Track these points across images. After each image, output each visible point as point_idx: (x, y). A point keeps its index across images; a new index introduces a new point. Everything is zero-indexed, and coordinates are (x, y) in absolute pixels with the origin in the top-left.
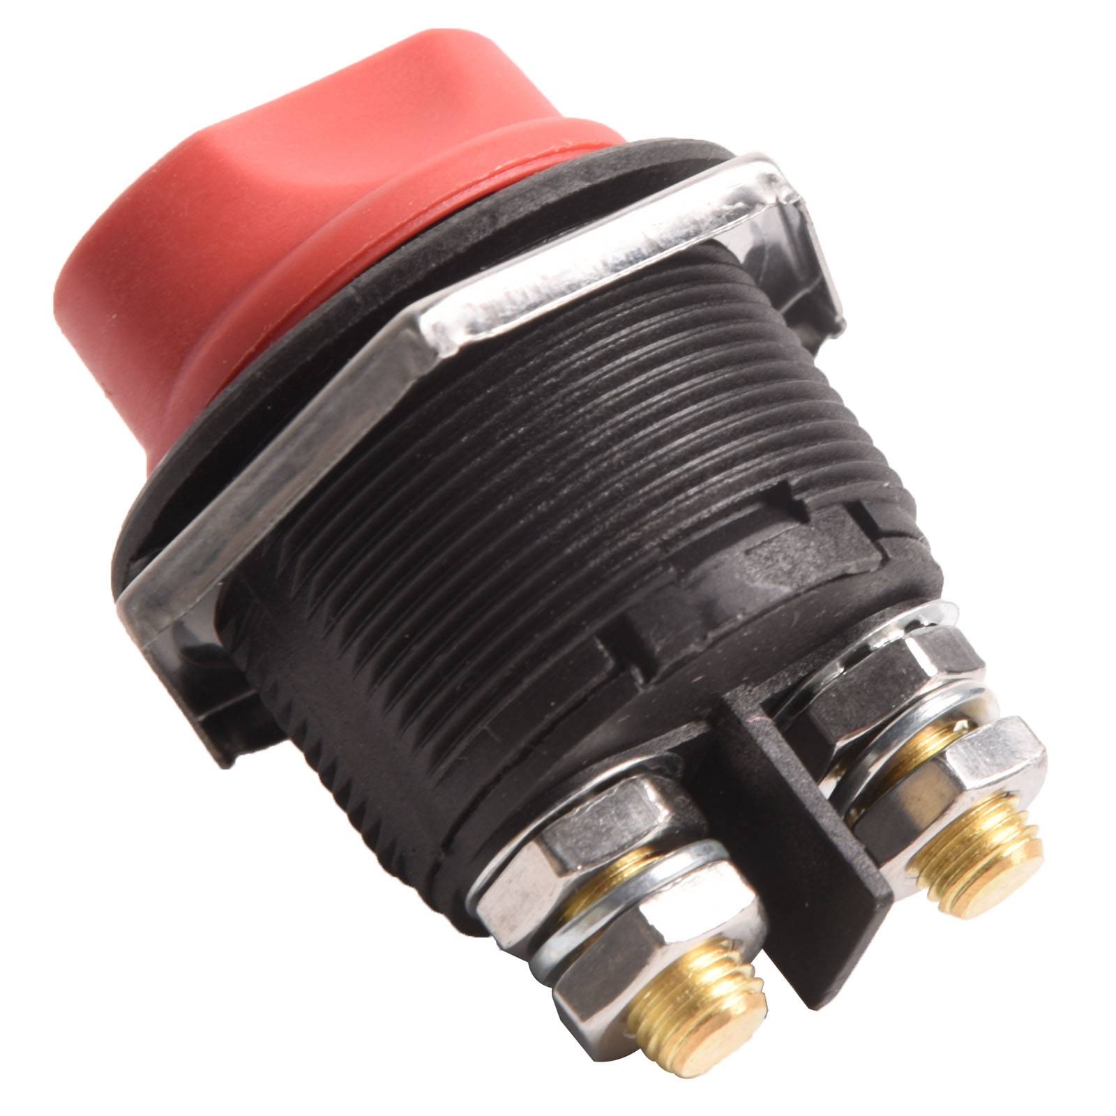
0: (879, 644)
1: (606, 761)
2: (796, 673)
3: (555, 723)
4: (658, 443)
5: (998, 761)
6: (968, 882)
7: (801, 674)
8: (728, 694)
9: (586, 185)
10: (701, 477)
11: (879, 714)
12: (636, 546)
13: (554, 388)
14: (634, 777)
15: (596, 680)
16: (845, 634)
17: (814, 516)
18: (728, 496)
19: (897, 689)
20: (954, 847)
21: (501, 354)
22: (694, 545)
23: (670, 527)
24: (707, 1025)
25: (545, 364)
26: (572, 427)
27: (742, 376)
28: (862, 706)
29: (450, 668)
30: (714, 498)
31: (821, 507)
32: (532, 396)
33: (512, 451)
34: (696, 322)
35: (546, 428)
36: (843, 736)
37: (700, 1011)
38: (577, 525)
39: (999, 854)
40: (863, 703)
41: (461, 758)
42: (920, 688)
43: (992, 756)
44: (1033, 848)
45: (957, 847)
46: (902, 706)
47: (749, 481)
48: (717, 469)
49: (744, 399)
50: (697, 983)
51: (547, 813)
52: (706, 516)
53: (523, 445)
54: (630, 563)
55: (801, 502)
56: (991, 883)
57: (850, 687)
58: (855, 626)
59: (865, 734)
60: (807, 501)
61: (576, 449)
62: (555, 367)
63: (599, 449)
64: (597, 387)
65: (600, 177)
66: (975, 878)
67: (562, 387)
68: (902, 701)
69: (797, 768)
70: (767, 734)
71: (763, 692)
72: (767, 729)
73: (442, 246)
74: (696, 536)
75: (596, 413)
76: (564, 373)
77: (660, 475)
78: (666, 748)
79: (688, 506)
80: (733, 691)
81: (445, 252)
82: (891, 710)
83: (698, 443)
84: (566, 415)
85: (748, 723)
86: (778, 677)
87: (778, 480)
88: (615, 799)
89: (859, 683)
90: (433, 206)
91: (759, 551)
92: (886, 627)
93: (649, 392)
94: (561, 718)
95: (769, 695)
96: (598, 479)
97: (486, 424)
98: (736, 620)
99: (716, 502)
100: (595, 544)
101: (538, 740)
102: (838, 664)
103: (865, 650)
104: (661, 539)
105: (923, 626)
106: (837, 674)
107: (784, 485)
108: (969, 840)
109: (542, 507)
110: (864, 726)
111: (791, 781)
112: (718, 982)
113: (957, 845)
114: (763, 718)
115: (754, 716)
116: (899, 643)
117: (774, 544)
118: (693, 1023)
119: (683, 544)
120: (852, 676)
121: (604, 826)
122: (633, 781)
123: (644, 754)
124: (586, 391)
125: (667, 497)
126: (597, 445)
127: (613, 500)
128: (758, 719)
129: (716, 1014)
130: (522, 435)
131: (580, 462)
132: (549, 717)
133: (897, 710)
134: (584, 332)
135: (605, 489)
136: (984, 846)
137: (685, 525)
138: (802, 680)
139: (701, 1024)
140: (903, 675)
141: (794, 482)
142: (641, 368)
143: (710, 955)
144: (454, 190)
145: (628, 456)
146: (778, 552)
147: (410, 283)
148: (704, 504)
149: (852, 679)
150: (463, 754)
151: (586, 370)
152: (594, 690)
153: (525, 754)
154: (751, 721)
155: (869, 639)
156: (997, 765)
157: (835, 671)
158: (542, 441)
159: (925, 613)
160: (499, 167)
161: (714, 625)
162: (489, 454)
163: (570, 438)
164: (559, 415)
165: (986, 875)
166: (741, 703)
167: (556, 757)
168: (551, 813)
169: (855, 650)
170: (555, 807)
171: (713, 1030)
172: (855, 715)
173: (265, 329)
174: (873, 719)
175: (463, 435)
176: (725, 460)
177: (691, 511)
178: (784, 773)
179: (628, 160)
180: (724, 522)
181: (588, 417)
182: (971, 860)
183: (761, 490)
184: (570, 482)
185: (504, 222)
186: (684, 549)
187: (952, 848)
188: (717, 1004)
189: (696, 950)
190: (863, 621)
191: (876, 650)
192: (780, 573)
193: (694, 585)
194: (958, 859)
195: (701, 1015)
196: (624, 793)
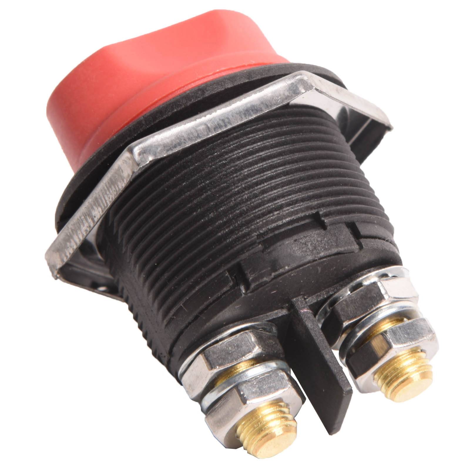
0: (366, 283)
1: (236, 323)
2: (329, 292)
3: (208, 306)
4: (264, 192)
5: (411, 337)
6: (395, 387)
7: (331, 293)
8: (295, 299)
9: (247, 81)
10: (281, 207)
11: (362, 312)
12: (248, 234)
13: (225, 165)
14: (247, 331)
15: (225, 289)
16: (352, 277)
17: (328, 228)
18: (291, 216)
19: (371, 303)
20: (391, 371)
21: (203, 149)
22: (275, 236)
23: (263, 227)
24: (265, 438)
25: (221, 155)
26: (228, 182)
27: (309, 166)
28: (356, 309)
29: (170, 279)
30: (285, 217)
31: (332, 224)
32: (214, 168)
33: (203, 190)
34: (293, 142)
35: (219, 182)
36: (347, 320)
37: (263, 432)
38: (225, 223)
39: (409, 376)
40: (356, 307)
41: (173, 317)
42: (380, 303)
43: (408, 334)
44: (425, 375)
45: (392, 371)
46: (372, 310)
47: (302, 211)
48: (288, 204)
49: (307, 176)
50: (264, 420)
51: (207, 343)
52: (280, 224)
53: (208, 188)
54: (245, 241)
55: (323, 221)
56: (405, 388)
57: (352, 300)
58: (356, 274)
59: (356, 321)
60: (326, 221)
61: (229, 192)
62: (226, 156)
63: (239, 192)
64: (242, 166)
65: (254, 78)
66: (398, 385)
67: (228, 165)
68: (372, 308)
69: (319, 333)
70: (309, 318)
71: (312, 300)
72: (309, 315)
73: (180, 103)
74: (277, 232)
75: (240, 177)
76: (229, 159)
77: (264, 205)
78: (266, 320)
79: (272, 219)
80: (297, 298)
81: (181, 105)
82: (368, 311)
83: (281, 193)
84: (227, 177)
85: (301, 312)
86: (321, 294)
87: (316, 211)
88: (237, 339)
89: (356, 299)
90: (187, 85)
91: (301, 241)
92: (369, 276)
93: (265, 170)
94: (211, 304)
95: (316, 301)
96: (237, 205)
97: (193, 178)
98: (285, 269)
99: (285, 218)
100: (232, 232)
101: (202, 312)
102: (348, 290)
103: (360, 285)
104: (259, 232)
105: (389, 276)
106: (347, 294)
107: (317, 213)
108: (397, 369)
109: (211, 215)
110: (355, 317)
111: (315, 338)
112: (272, 420)
113: (392, 370)
114: (308, 310)
115: (304, 309)
116: (375, 283)
117: (308, 238)
118: (260, 436)
119: (271, 235)
120: (353, 296)
121: (231, 350)
122: (246, 333)
123: (255, 322)
124: (237, 167)
125: (264, 215)
126: (238, 191)
127: (241, 214)
128: (306, 310)
129: (270, 433)
130: (208, 184)
131: (231, 197)
132: (206, 303)
133: (370, 311)
134: (240, 143)
135: (238, 210)
136: (403, 372)
137: (270, 227)
138: (331, 295)
139: (263, 437)
140: (374, 297)
141: (321, 213)
142: (263, 159)
143: (272, 408)
144: (197, 79)
145: (250, 196)
146: (309, 241)
147: (165, 117)
148: (280, 218)
149: (353, 297)
150: (173, 315)
151: (239, 158)
152: (224, 293)
153: (196, 318)
154: (302, 311)
155: (362, 280)
156: (410, 338)
157: (346, 293)
158: (215, 187)
159: (391, 271)
160: (218, 71)
161: (275, 270)
162: (193, 191)
163: (228, 187)
164: (225, 177)
165: (402, 384)
166: (300, 303)
167: (208, 320)
168: (209, 343)
169: (354, 285)
170: (211, 341)
171: (268, 440)
172: (352, 312)
173: (114, 131)
174: (359, 314)
175: (184, 182)
176: (292, 201)
177: (273, 221)
178: (313, 334)
179: (268, 71)
180: (290, 227)
181: (236, 178)
182: (397, 377)
183: (307, 215)
184: (225, 205)
185: (207, 94)
186: (271, 237)
187: (390, 372)
188: (270, 429)
189: (265, 406)
190: (360, 273)
191: (365, 285)
192: (308, 250)
193: (270, 253)
194: (392, 377)
195: (263, 434)
196: (241, 337)
